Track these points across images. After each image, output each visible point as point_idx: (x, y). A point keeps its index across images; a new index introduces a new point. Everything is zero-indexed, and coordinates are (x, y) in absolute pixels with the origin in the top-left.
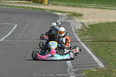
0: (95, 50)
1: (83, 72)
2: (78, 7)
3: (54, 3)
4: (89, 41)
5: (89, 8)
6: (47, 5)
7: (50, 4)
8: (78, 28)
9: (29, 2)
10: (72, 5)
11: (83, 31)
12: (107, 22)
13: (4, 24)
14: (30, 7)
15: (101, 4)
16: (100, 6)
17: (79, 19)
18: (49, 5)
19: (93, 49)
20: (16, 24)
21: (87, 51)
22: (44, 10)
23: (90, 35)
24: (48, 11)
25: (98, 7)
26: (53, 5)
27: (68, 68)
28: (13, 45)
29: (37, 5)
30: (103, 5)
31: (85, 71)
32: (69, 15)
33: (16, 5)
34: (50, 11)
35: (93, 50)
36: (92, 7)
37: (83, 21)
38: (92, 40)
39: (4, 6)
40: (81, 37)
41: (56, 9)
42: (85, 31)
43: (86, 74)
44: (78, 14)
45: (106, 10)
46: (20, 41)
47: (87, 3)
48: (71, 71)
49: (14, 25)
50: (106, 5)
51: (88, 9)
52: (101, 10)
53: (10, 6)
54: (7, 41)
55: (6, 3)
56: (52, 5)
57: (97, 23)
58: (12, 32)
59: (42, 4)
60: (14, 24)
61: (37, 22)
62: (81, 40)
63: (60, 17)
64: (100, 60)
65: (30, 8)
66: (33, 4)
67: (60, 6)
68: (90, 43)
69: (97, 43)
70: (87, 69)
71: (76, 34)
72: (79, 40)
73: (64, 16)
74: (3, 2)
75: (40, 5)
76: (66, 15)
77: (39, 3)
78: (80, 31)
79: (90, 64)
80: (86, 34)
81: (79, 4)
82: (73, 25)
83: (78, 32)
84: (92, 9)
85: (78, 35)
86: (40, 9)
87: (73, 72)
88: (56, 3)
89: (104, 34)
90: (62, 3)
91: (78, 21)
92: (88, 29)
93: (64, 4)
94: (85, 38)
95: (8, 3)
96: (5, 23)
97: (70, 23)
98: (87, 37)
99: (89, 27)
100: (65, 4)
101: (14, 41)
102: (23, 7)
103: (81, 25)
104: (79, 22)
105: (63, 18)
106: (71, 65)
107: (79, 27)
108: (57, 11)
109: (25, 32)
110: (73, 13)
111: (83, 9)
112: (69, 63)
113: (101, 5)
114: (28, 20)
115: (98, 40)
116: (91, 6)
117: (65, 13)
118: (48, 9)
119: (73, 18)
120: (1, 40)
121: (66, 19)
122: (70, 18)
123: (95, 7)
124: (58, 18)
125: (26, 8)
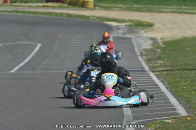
0: (173, 85)
1: (150, 126)
2: (146, 12)
3: (105, 5)
4: (164, 70)
5: (163, 12)
6: (92, 9)
7: (97, 8)
8: (145, 48)
9: (62, 5)
10: (135, 9)
11: (154, 52)
12: (194, 37)
13: (19, 44)
14: (64, 13)
15: (185, 5)
16: (183, 9)
17: (146, 32)
18: (96, 9)
19: (170, 84)
20: (39, 43)
22: (88, 18)
23: (166, 59)
24: (94, 19)
25: (180, 10)
26: (103, 9)
29: (76, 10)
30: (189, 8)
33: (40, 10)
34: (97, 19)
36: (169, 10)
37: (154, 35)
38: (169, 68)
40: (151, 63)
41: (108, 16)
42: (157, 52)
43: (156, 129)
44: (145, 24)
45: (192, 15)
47: (160, 4)
48: (128, 123)
49: (37, 45)
50: (193, 8)
51: (162, 14)
52: (185, 15)
53: (29, 12)
54: (22, 72)
55: (22, 7)
56: (100, 9)
57: (178, 38)
58: (33, 57)
59: (84, 9)
62: (150, 69)
63: (115, 29)
64: (180, 102)
65: (65, 15)
66: (68, 7)
67: (115, 10)
68: (165, 73)
69: (177, 73)
70: (157, 120)
71: (142, 57)
72: (147, 68)
73: (122, 27)
74: (18, 6)
75: (81, 10)
76: (126, 26)
77: (79, 7)
78: (148, 53)
80: (159, 58)
81: (147, 6)
82: (137, 42)
83: (145, 55)
84: (169, 14)
85: (145, 59)
86: (80, 16)
88: (108, 5)
89: (190, 58)
90: (118, 5)
91: (145, 35)
92: (163, 49)
93: (121, 7)
94: (156, 65)
95: (27, 7)
96: (20, 42)
97: (132, 40)
98: (160, 63)
99: (164, 46)
100: (123, 6)
101: (35, 72)
102: (51, 14)
103: (150, 42)
104: (147, 37)
105: (120, 31)
107: (147, 45)
108: (109, 20)
109: (53, 56)
110: (138, 21)
111: (154, 14)
113: (185, 7)
114: (60, 36)
115: (178, 68)
116: (167, 10)
117: (123, 21)
118: (93, 16)
119: (137, 30)
120: (13, 71)
121: (124, 32)
122: (132, 31)
123: (175, 10)
124: (111, 32)
125: (56, 14)
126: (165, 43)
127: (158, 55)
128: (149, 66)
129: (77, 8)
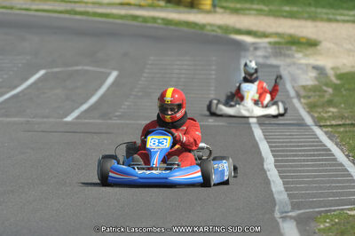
1: (322, 220)
2: (306, 19)
3: (232, 5)
4: (340, 125)
5: (337, 21)
6: (208, 12)
7: (218, 10)
8: (304, 83)
9: (155, 1)
10: (285, 14)
11: (319, 91)
13: (77, 71)
14: (158, 18)
17: (306, 55)
18: (215, 12)
19: (351, 149)
20: (114, 69)
21: (333, 155)
22: (203, 27)
23: (343, 106)
24: (213, 31)
26: (228, 11)
27: (277, 208)
28: (106, 133)
29: (180, 12)
31: (327, 217)
32: (279, 43)
33: (115, 11)
34: (219, 31)
35: (350, 151)
36: (347, 18)
37: (320, 61)
38: (348, 122)
39: (76, 13)
40: (316, 112)
41: (238, 26)
42: (326, 91)
43: (333, 225)
44: (304, 41)
46: (128, 122)
47: (331, 6)
48: (284, 215)
49: (109, 74)
51: (334, 25)
53: (95, 14)
55: (83, 5)
56: (225, 12)
59: (195, 10)
60: (108, 71)
61: (178, 63)
62: (315, 122)
63: (251, 49)
65: (159, 21)
66: (166, 7)
67: (249, 14)
68: (342, 129)
70: (334, 211)
71: (300, 100)
72: (309, 120)
73: (262, 45)
75: (189, 13)
76: (270, 43)
77: (186, 6)
79: (342, 194)
80: (330, 103)
81: (308, 9)
82: (289, 72)
83: (304, 97)
85: (305, 104)
86: (188, 24)
87: (291, 217)
88: (239, 6)
90: (255, 6)
91: (303, 61)
92: (336, 88)
93: (261, 10)
95: (90, 5)
96: (79, 68)
97: (281, 69)
98: (333, 112)
99: (338, 82)
100: (265, 8)
101: (109, 121)
102: (135, 18)
103: (313, 74)
104: (307, 65)
105: (260, 53)
106: (286, 196)
107: (308, 79)
108: (239, 32)
109: (140, 94)
110: (291, 36)
111: (320, 24)
112: (280, 192)
114: (152, 58)
116: (343, 18)
117: (265, 35)
118: (211, 25)
119: (289, 52)
120: (69, 119)
121: (267, 54)
122: (280, 53)
124: (243, 53)
125: (145, 20)
126: (340, 77)
127: (327, 97)
128: (312, 117)
129: (182, 9)
